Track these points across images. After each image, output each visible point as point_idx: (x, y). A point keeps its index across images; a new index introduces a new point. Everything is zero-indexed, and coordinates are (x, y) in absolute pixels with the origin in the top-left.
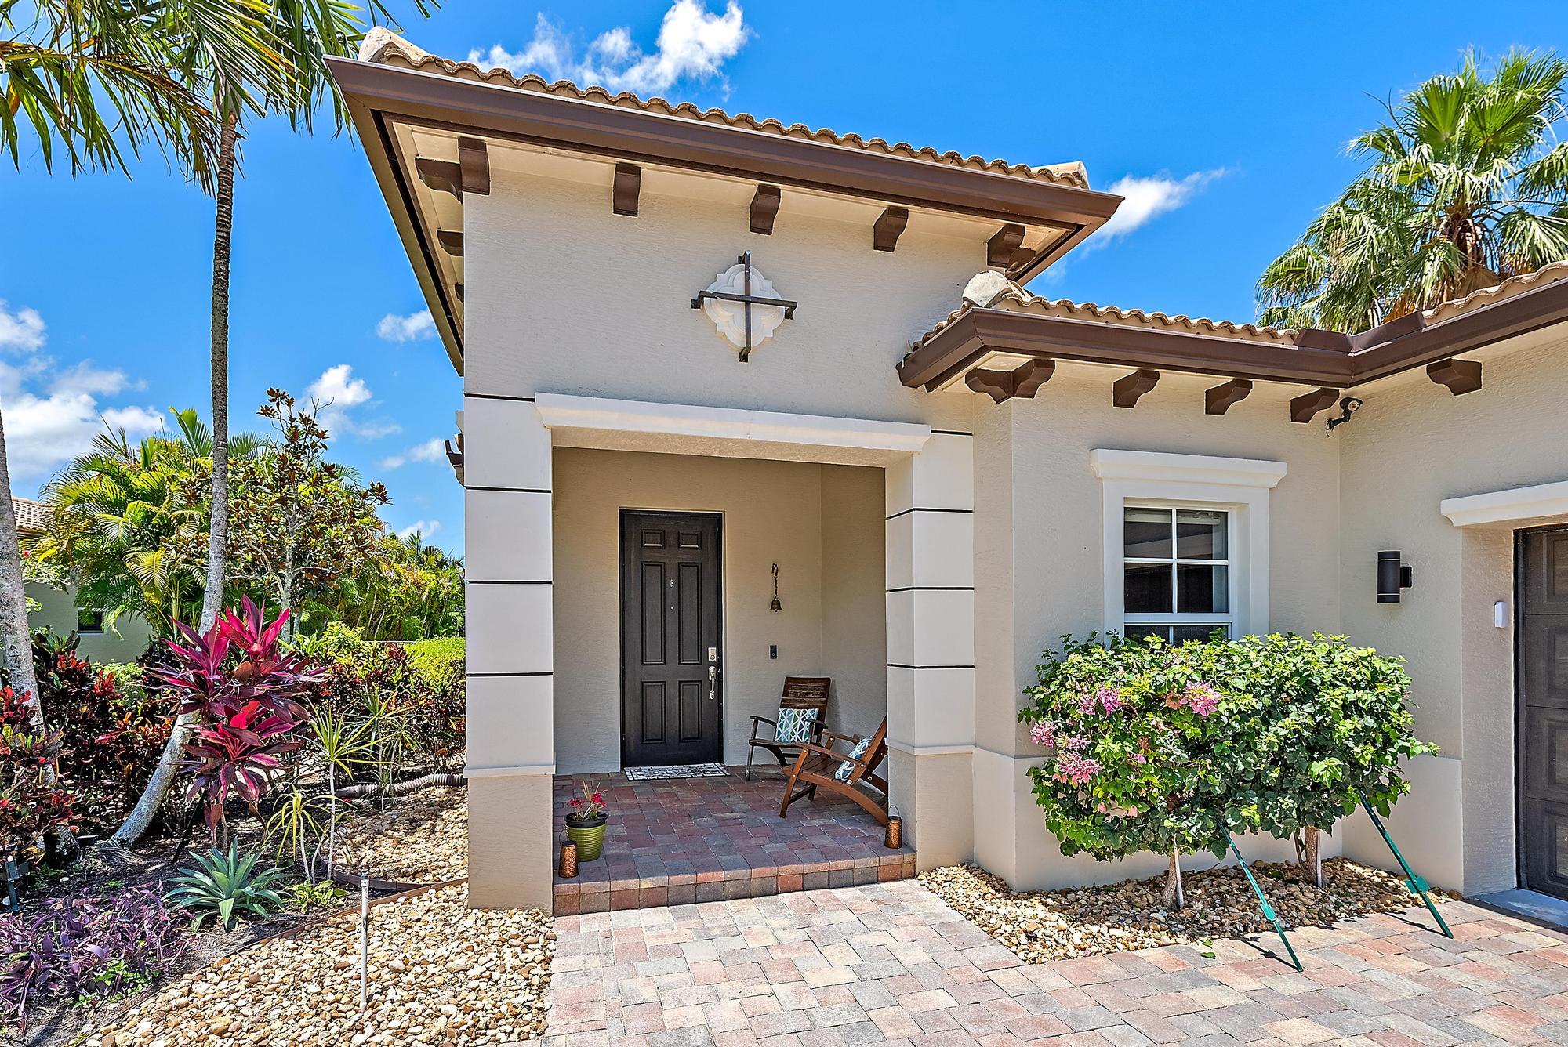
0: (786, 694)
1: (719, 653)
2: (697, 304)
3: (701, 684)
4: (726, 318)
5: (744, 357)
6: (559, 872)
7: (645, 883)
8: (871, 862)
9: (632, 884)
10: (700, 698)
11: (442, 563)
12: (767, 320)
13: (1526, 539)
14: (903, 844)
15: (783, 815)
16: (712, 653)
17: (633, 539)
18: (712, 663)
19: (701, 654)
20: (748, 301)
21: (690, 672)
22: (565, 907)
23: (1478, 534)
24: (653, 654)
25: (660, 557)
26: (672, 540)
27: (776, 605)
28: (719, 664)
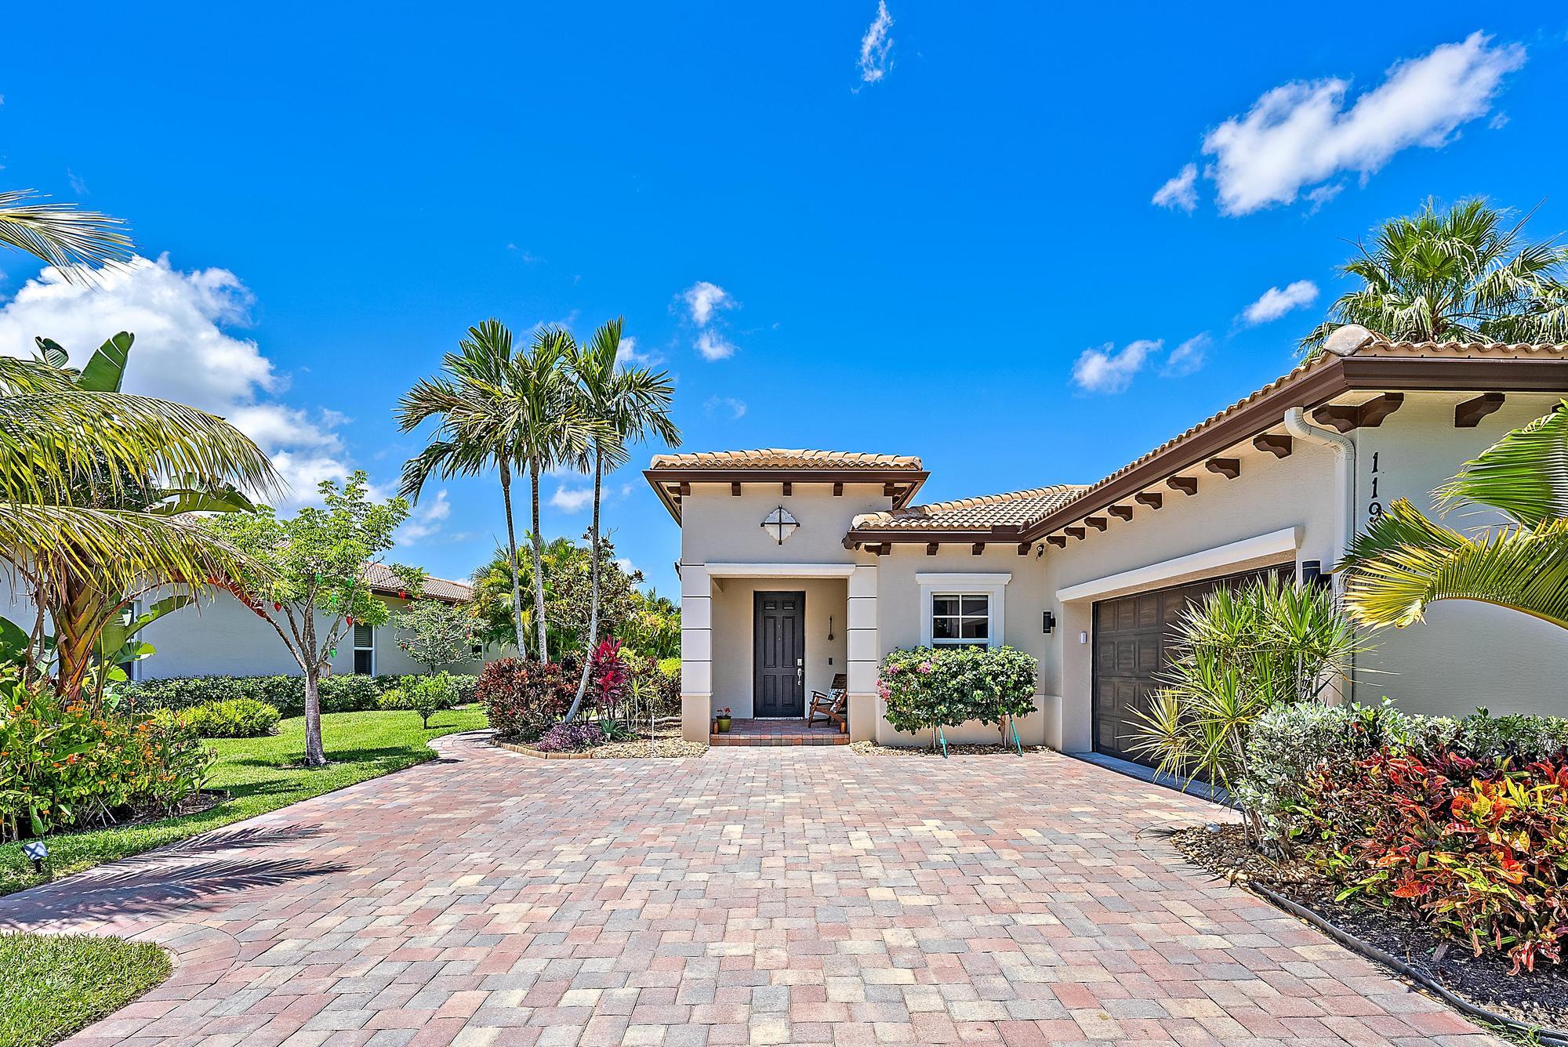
0: (834, 682)
1: (803, 662)
2: (762, 525)
3: (794, 678)
4: (773, 531)
5: (780, 543)
6: (712, 732)
7: (742, 737)
8: (830, 736)
9: (737, 737)
10: (793, 683)
11: (670, 610)
12: (788, 530)
13: (1098, 607)
14: (847, 731)
15: (809, 727)
16: (800, 661)
17: (761, 607)
18: (800, 667)
19: (794, 663)
20: (780, 524)
21: (788, 671)
22: (714, 743)
23: (1074, 605)
24: (770, 661)
25: (772, 614)
26: (780, 605)
27: (831, 637)
28: (803, 668)
